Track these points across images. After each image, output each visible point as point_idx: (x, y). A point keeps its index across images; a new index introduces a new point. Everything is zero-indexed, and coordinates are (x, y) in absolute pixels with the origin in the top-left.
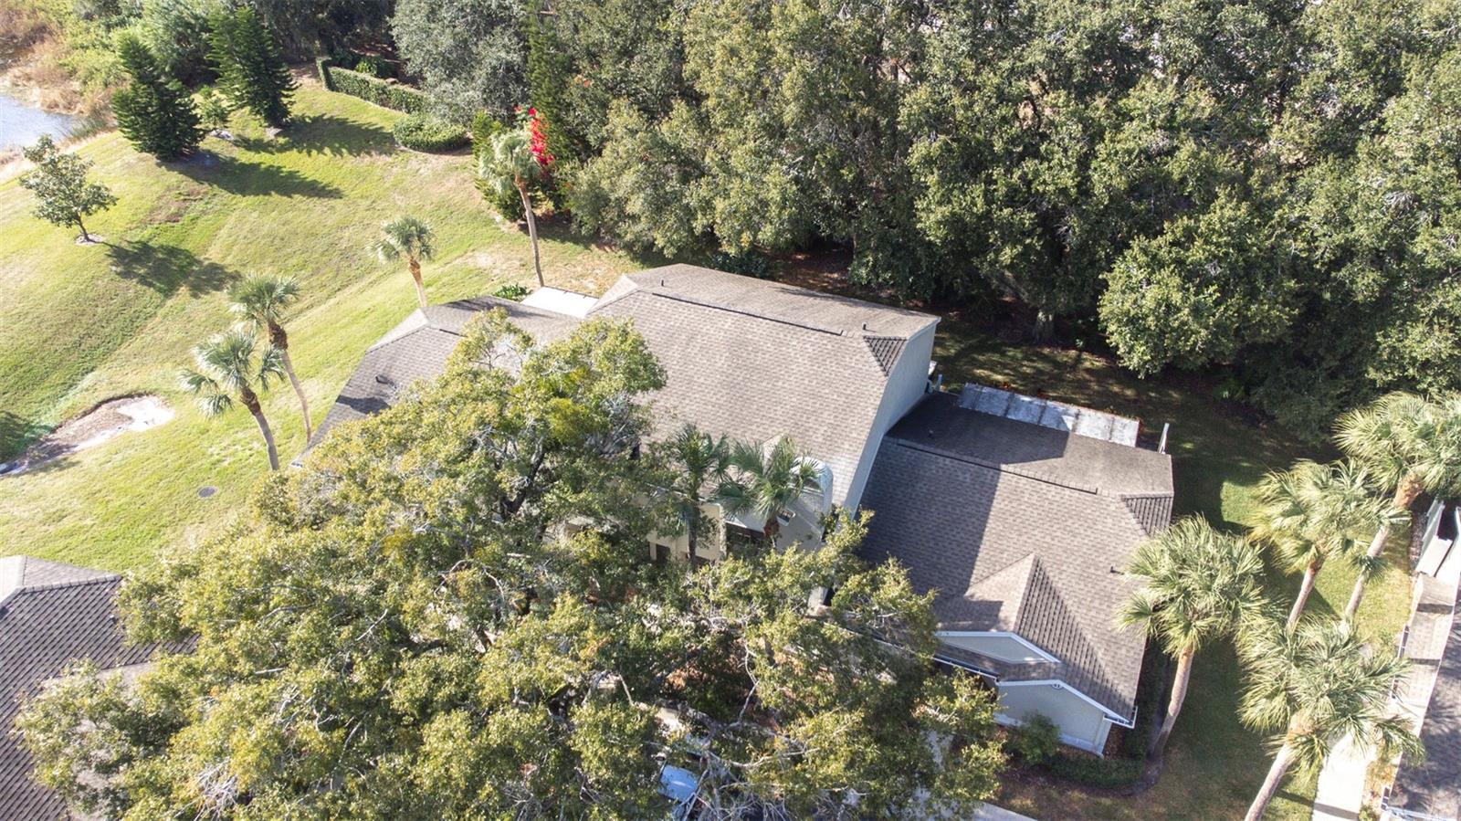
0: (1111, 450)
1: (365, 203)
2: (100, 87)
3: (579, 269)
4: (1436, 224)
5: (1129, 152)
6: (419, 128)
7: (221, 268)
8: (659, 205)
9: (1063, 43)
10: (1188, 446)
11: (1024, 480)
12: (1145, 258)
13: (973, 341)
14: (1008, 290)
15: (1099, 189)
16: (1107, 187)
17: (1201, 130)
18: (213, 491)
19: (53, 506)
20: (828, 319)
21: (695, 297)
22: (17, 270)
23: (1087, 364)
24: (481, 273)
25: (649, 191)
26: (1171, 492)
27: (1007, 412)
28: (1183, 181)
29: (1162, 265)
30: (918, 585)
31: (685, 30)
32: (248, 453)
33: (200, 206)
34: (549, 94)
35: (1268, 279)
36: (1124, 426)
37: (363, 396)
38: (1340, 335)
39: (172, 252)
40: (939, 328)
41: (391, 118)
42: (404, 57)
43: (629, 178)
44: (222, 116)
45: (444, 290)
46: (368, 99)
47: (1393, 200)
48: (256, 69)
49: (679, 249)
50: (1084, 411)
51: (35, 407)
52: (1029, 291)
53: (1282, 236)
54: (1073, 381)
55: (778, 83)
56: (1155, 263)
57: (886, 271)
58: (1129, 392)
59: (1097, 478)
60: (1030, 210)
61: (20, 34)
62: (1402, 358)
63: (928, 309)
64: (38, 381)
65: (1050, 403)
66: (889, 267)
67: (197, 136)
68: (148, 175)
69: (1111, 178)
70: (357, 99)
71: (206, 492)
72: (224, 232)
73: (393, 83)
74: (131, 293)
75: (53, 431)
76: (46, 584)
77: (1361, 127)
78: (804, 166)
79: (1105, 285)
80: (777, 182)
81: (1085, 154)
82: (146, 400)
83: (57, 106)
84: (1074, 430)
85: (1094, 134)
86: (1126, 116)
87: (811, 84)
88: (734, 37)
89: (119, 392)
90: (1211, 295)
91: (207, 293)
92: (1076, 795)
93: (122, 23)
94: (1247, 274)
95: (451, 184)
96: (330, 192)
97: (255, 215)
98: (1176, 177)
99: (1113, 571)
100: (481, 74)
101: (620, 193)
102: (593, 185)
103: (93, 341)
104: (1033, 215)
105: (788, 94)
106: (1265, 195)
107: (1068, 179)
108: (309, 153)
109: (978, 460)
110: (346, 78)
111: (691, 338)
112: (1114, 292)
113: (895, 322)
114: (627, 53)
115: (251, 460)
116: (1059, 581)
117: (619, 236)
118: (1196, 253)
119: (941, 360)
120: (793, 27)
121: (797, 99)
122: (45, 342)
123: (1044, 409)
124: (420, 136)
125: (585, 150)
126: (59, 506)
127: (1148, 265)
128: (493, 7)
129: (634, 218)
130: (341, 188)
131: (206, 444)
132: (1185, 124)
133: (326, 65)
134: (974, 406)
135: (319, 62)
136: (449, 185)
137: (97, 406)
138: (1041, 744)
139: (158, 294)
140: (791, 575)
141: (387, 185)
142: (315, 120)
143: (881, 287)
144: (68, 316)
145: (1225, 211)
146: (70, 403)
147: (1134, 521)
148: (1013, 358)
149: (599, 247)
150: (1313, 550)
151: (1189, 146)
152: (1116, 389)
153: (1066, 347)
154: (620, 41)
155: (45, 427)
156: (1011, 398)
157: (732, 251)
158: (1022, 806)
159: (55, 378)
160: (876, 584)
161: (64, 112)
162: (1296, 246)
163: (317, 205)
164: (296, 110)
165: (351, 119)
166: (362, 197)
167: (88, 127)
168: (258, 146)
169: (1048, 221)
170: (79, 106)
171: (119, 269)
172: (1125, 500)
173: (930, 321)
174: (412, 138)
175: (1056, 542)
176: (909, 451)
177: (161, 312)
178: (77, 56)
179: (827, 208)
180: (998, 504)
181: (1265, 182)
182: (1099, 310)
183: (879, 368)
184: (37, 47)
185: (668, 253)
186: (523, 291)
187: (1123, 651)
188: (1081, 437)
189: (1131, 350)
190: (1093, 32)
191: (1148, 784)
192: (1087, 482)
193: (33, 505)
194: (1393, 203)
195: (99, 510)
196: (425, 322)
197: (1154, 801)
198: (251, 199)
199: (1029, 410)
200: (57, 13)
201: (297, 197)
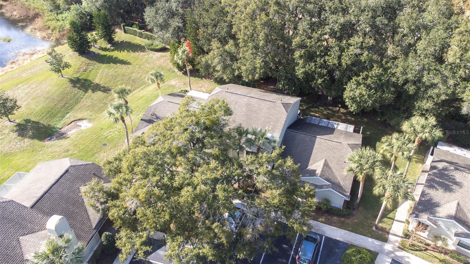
0: (346, 133)
1: (138, 66)
2: (57, 32)
3: (200, 85)
4: (429, 74)
5: (352, 55)
6: (152, 44)
7: (99, 85)
8: (225, 68)
9: (334, 27)
10: (368, 133)
11: (322, 140)
12: (356, 82)
13: (311, 105)
14: (320, 91)
15: (344, 64)
16: (346, 64)
17: (370, 48)
18: (106, 144)
19: (65, 148)
20: (272, 98)
21: (237, 93)
22: (44, 86)
23: (342, 111)
24: (173, 86)
25: (222, 64)
26: (361, 143)
27: (319, 123)
28: (365, 62)
29: (360, 84)
30: (295, 163)
31: (233, 20)
32: (115, 135)
33: (92, 67)
34: (193, 37)
35: (387, 88)
36: (350, 127)
37: (147, 119)
38: (406, 103)
39: (86, 80)
40: (301, 101)
41: (143, 42)
42: (147, 24)
43: (216, 60)
44: (95, 41)
45: (163, 91)
46: (136, 36)
47: (417, 68)
48: (106, 28)
49: (230, 80)
50: (340, 123)
51: (55, 123)
52: (326, 91)
53: (391, 77)
54: (337, 116)
55: (258, 35)
56: (358, 84)
57: (287, 85)
58: (353, 119)
59: (342, 139)
60: (326, 70)
61: (31, 16)
62: (421, 109)
63: (298, 96)
64: (55, 116)
65: (331, 121)
66: (288, 84)
67: (90, 47)
68: (76, 59)
69: (347, 61)
70: (133, 36)
71: (105, 145)
72: (99, 75)
73: (144, 31)
74: (76, 92)
75: (61, 129)
76: (77, 164)
77: (411, 49)
78: (265, 58)
79: (345, 89)
80: (258, 62)
81: (340, 55)
82: (84, 121)
83: (45, 38)
84: (337, 128)
85: (342, 50)
86: (350, 45)
87: (267, 36)
88: (247, 23)
89: (77, 119)
90: (372, 92)
91: (96, 92)
92: (335, 218)
93: (61, 13)
94: (382, 86)
95: (162, 61)
96: (127, 63)
97: (107, 69)
98: (363, 61)
99: (345, 162)
100: (171, 30)
101: (214, 64)
102: (206, 62)
103: (68, 105)
104: (326, 71)
105: (261, 38)
106: (386, 66)
107: (336, 62)
108: (120, 52)
109: (311, 135)
110: (130, 30)
111: (236, 103)
112: (347, 91)
113: (289, 99)
114: (215, 26)
115: (116, 136)
116: (331, 165)
117: (213, 76)
118: (369, 81)
119: (301, 110)
120: (263, 21)
121: (263, 40)
122: (55, 105)
123: (329, 123)
124: (153, 47)
125: (202, 52)
126: (67, 148)
127: (356, 84)
128: (174, 10)
129: (218, 71)
130: (130, 62)
131: (103, 132)
132: (365, 47)
133: (124, 26)
134: (310, 122)
135: (122, 25)
136: (161, 61)
137: (71, 123)
138: (326, 205)
139: (83, 92)
140: (265, 159)
141: (144, 61)
142: (122, 42)
143: (285, 90)
144: (61, 98)
145: (376, 71)
146: (64, 122)
147: (351, 150)
148: (321, 110)
149: (205, 79)
150: (394, 155)
151: (366, 53)
152: (349, 118)
153: (336, 107)
154: (214, 22)
155: (58, 128)
156: (320, 120)
157: (247, 80)
158: (321, 221)
159: (59, 115)
160: (285, 162)
161: (47, 39)
162: (394, 79)
163: (124, 67)
164: (116, 39)
165: (132, 42)
166: (137, 64)
167: (56, 44)
168: (105, 50)
169: (331, 72)
170: (52, 38)
171: (72, 85)
172: (348, 144)
173: (299, 99)
174: (150, 47)
175: (330, 155)
176: (293, 133)
177: (84, 97)
178: (49, 23)
179: (271, 68)
180: (316, 146)
181: (387, 62)
182: (343, 96)
183: (285, 111)
184: (36, 20)
185: (227, 81)
186: (187, 91)
187: (347, 182)
188: (338, 130)
189: (352, 106)
190: (341, 24)
191: (353, 215)
192: (339, 140)
193: (60, 148)
194: (418, 69)
195: (78, 149)
196: (163, 99)
197: (354, 219)
198: (105, 65)
199: (325, 123)
200: (41, 9)
201: (118, 64)
